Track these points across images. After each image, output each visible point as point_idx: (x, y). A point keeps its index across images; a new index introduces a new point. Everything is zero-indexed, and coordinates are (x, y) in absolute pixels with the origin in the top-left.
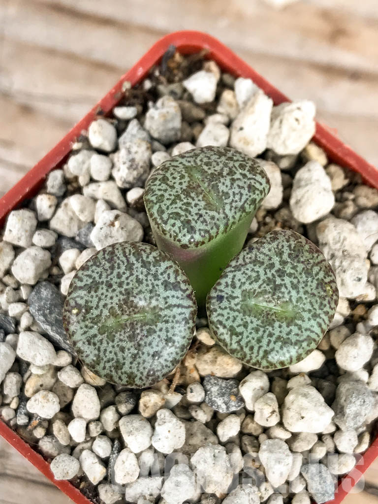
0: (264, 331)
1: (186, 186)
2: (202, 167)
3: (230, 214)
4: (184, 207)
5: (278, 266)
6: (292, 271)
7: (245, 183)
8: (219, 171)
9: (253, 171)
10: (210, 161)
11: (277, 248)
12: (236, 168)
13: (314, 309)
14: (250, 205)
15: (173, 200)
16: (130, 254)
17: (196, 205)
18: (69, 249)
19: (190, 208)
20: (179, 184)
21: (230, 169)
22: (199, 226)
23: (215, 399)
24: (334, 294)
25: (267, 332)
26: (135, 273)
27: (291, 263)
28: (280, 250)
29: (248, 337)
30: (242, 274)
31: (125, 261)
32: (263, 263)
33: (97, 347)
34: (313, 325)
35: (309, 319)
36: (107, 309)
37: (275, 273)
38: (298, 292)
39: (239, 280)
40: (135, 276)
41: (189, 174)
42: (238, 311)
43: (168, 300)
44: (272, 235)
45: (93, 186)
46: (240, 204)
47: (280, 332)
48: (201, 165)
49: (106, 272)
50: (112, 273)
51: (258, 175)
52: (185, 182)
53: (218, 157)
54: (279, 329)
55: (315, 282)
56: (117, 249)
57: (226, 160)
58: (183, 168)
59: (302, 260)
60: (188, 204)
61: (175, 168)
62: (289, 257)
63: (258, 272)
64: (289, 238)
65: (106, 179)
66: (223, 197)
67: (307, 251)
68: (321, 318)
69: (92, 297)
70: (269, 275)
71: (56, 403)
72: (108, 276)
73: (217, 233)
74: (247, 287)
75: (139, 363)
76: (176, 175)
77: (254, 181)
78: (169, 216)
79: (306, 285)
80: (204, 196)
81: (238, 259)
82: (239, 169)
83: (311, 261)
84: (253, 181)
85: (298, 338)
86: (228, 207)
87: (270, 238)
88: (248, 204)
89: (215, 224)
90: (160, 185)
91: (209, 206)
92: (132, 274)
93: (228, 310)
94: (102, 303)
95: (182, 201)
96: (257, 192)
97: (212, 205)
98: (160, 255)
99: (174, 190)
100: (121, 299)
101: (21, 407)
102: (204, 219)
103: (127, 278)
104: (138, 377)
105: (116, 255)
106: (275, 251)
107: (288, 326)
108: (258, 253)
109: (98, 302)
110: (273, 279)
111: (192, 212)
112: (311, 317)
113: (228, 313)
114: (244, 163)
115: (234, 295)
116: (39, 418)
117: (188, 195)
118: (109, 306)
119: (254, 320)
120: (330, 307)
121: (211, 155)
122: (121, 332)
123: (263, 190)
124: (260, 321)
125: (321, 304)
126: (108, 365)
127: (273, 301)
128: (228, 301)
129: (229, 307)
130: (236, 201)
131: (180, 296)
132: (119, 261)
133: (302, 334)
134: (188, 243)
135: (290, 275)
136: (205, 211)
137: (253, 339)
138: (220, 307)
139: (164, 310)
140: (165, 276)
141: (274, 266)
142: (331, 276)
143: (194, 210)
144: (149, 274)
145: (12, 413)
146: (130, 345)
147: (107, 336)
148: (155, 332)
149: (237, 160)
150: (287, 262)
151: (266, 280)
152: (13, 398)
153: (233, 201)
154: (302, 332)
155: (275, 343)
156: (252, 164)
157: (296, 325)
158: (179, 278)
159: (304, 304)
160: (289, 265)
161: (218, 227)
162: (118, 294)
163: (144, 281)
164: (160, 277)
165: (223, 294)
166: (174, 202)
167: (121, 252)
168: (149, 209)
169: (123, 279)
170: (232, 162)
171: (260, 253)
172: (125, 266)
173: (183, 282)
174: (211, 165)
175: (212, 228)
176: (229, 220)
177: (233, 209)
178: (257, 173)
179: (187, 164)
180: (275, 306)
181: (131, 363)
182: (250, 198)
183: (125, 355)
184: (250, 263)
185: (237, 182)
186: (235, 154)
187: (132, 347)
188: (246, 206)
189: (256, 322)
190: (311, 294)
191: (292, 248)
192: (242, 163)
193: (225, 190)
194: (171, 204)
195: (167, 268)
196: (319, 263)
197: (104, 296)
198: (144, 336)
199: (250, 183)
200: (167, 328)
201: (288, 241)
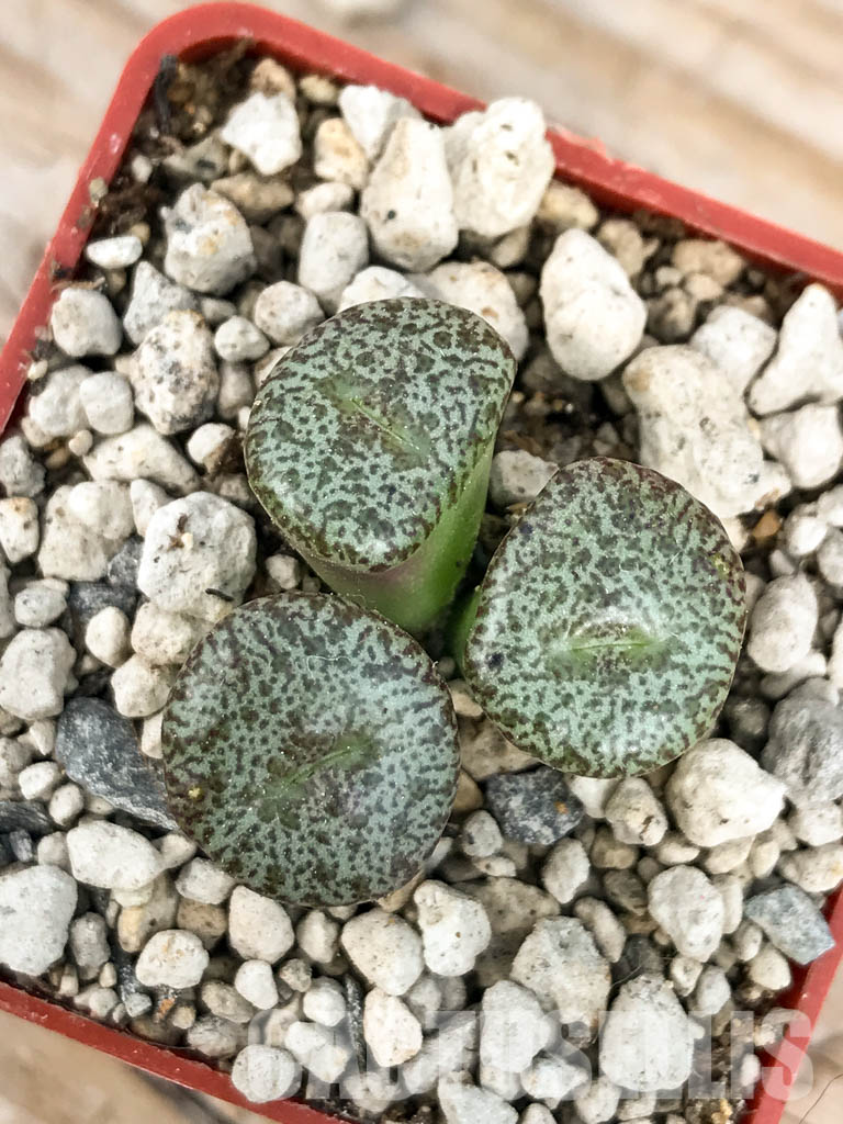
0: (613, 703)
1: (337, 433)
2: (354, 371)
3: (452, 460)
4: (350, 483)
5: (597, 553)
6: (632, 554)
7: (460, 375)
8: (396, 370)
9: (467, 341)
10: (367, 350)
11: (584, 512)
12: (429, 348)
13: (703, 618)
14: (487, 422)
15: (321, 475)
16: (272, 635)
17: (374, 469)
18: (103, 608)
19: (363, 482)
20: (320, 432)
21: (418, 355)
22: (397, 514)
23: (525, 823)
24: (734, 571)
25: (620, 703)
26: (298, 673)
27: (624, 536)
28: (592, 515)
29: (581, 726)
30: (526, 594)
31: (268, 653)
32: (563, 558)
33: (266, 849)
34: (711, 653)
35: (699, 645)
36: (262, 767)
37: (597, 572)
38: (658, 595)
39: (524, 609)
40: (298, 678)
41: (333, 398)
42: (543, 677)
43: (386, 704)
44: (563, 485)
45: (105, 453)
46: (465, 429)
47: (647, 693)
48: (351, 369)
49: (235, 690)
50: (247, 688)
51: (481, 347)
52: (331, 422)
53: (381, 334)
54: (642, 689)
55: (687, 560)
56: (240, 631)
57: (402, 335)
58: (315, 388)
59: (644, 521)
60: (357, 472)
61: (297, 395)
62: (616, 525)
63: (558, 579)
64: (600, 479)
65: (129, 426)
66: (426, 428)
67: (648, 497)
68: (721, 633)
69: (222, 751)
70: (586, 579)
71: (197, 951)
72: (239, 697)
73: (439, 512)
74: (545, 618)
75: (368, 854)
76: (306, 411)
77: (479, 365)
78: (324, 514)
79: (671, 574)
80: (384, 442)
81: (506, 561)
82: (436, 349)
83: (665, 517)
84: (475, 366)
85: (687, 693)
86: (442, 446)
87: (560, 493)
88: (481, 422)
89: (428, 495)
90: (278, 447)
91: (402, 460)
92: (291, 677)
93: (521, 682)
94: (247, 759)
95: (341, 469)
96: (493, 387)
97: (406, 454)
98: (337, 612)
99: (315, 451)
100: (287, 737)
101: (125, 979)
102: (401, 494)
103: (284, 689)
104: (375, 881)
105: (243, 647)
106: (582, 521)
107: (659, 677)
108: (545, 538)
109: (239, 759)
110: (595, 585)
111: (371, 488)
112: (701, 639)
113: (524, 689)
114: (442, 329)
115: (523, 645)
116: (172, 991)
117: (348, 452)
118: (265, 759)
119: (584, 685)
120: (734, 601)
121: (365, 334)
122: (307, 802)
123: (502, 376)
124: (596, 684)
125: (714, 601)
126: (302, 879)
127: (611, 632)
128: (516, 661)
129: (521, 674)
130: (456, 427)
131: (409, 687)
132: (255, 658)
133: (693, 682)
134: (384, 561)
135: (630, 564)
136: (397, 475)
137: (594, 726)
138: (501, 681)
139: (384, 726)
140: (364, 654)
141: (591, 556)
142: (714, 532)
143: (373, 483)
144: (327, 663)
145: (109, 997)
146: (338, 823)
147: (282, 821)
148: (381, 778)
149: (427, 328)
150: (615, 537)
151: (581, 590)
152: (101, 967)
153: (448, 428)
154: (692, 677)
155: (642, 719)
156: (460, 326)
157: (675, 666)
158: (394, 649)
159: (679, 616)
160: (622, 543)
161: (436, 501)
162: (277, 728)
163: (323, 683)
164: (354, 661)
165: (499, 650)
166: (324, 480)
167: (250, 636)
168: (273, 510)
169: (276, 693)
170: (416, 336)
171: (551, 535)
172: (272, 665)
173: (405, 653)
174: (373, 362)
175: (425, 509)
176: (454, 474)
177: (454, 445)
178: (478, 343)
179: (320, 375)
180: (616, 639)
181: (351, 859)
182: (483, 408)
183: (333, 847)
184: (535, 564)
185: (444, 382)
186: (414, 313)
187: (341, 826)
188: (479, 427)
189: (590, 689)
190: (686, 590)
191: (616, 502)
192: (437, 330)
193: (424, 408)
194: (319, 487)
195: (362, 636)
196: (681, 514)
197: (247, 743)
198: (359, 796)
199: (472, 371)
200: (403, 762)
201: (601, 490)
